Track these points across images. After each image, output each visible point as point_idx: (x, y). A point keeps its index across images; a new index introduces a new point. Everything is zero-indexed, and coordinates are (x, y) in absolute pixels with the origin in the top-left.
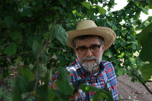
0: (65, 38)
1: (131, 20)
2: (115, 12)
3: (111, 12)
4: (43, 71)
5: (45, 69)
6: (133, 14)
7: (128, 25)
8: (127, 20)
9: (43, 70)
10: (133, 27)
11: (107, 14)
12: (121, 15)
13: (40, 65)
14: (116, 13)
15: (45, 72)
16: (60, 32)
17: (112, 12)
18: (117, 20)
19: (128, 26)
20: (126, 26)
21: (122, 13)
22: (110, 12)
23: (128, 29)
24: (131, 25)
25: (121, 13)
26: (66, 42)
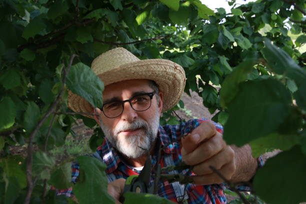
0: (97, 90)
1: (284, 22)
2: (246, 6)
3: (237, 6)
4: (44, 168)
5: (50, 162)
6: (289, 8)
7: (278, 34)
8: (276, 24)
9: (46, 165)
10: (289, 38)
11: (227, 13)
12: (261, 14)
13: (38, 155)
14: (248, 9)
15: (49, 168)
16: (85, 78)
17: (240, 5)
18: (251, 25)
19: (278, 36)
20: (274, 36)
21: (264, 7)
22: (235, 6)
23: (279, 44)
24: (285, 35)
25: (259, 7)
26: (99, 100)
